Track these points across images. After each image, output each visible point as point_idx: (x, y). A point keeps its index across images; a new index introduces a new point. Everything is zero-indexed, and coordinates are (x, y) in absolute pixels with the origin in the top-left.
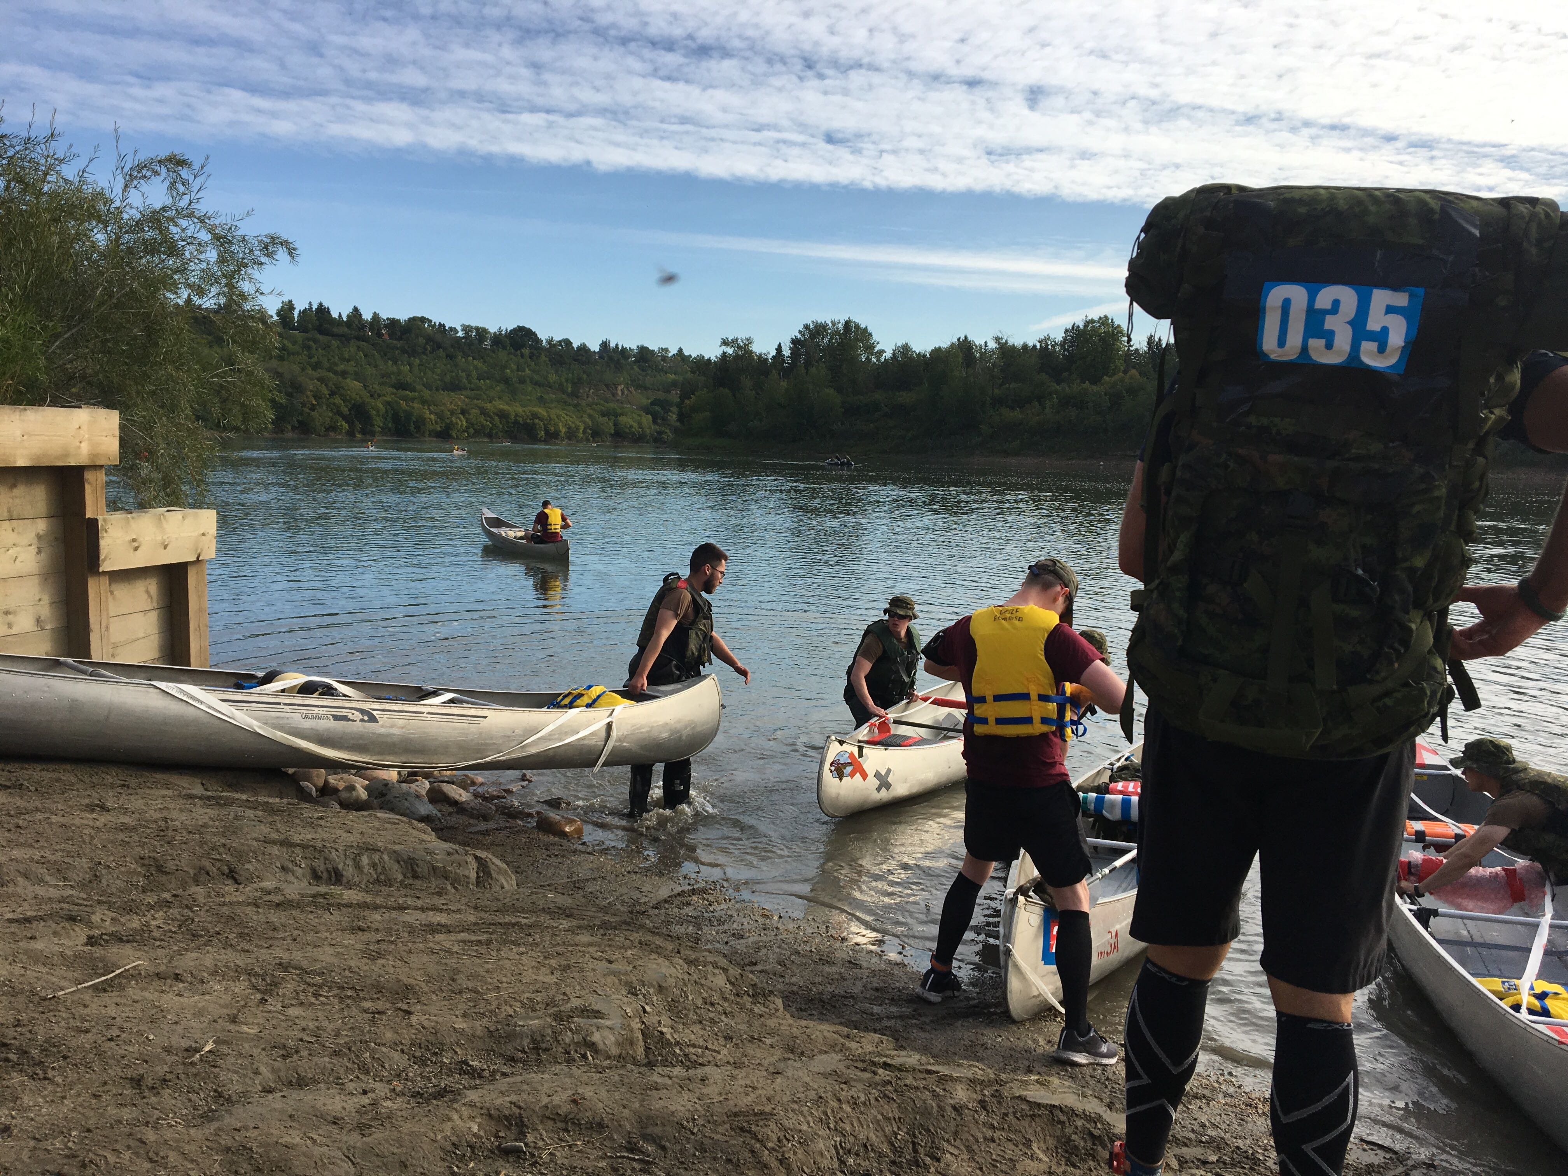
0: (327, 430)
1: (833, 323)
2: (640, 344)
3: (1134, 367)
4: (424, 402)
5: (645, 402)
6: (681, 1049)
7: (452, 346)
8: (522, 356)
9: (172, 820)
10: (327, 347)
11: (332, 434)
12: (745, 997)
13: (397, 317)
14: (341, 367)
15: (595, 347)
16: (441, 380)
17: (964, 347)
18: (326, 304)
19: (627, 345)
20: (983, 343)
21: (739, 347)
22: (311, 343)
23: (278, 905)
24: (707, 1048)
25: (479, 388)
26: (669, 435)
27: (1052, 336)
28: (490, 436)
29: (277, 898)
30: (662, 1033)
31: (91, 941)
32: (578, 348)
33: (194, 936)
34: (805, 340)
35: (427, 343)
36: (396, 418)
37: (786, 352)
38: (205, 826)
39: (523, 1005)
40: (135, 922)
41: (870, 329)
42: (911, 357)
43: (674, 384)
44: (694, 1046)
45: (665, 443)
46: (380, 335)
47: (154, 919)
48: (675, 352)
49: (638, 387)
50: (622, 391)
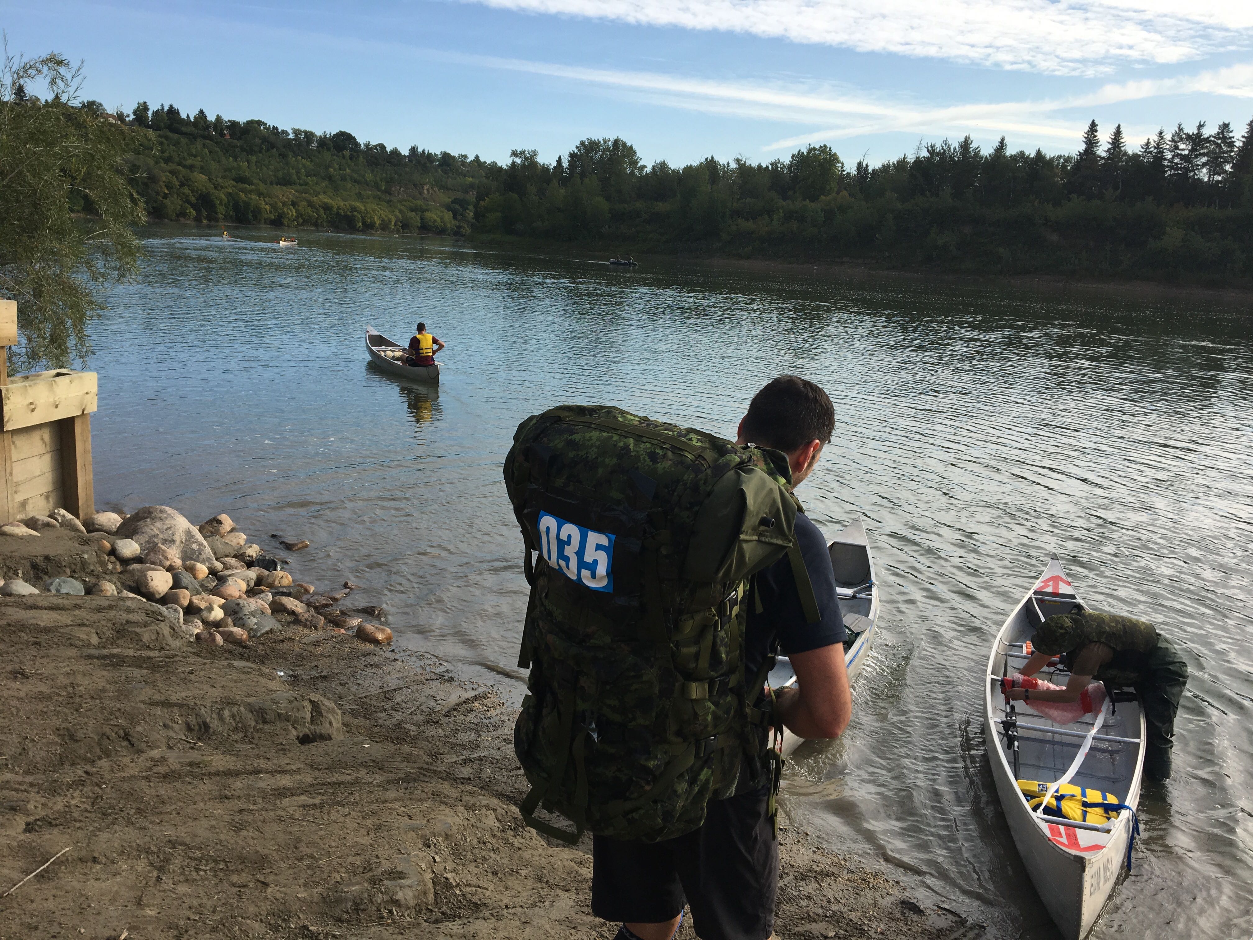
0: (178, 216)
1: (605, 141)
2: (443, 150)
3: (845, 189)
4: (260, 194)
5: (448, 200)
6: (460, 890)
7: (284, 147)
8: (344, 157)
9: (78, 685)
10: (177, 144)
11: (182, 219)
12: (509, 832)
13: (237, 120)
14: (189, 162)
15: (405, 152)
16: (275, 176)
17: (711, 165)
18: (176, 106)
19: (432, 151)
20: (726, 164)
21: (526, 158)
22: (163, 140)
23: (165, 777)
24: (479, 887)
25: (306, 184)
26: (467, 230)
27: (781, 160)
28: (316, 225)
29: (162, 769)
30: (447, 879)
31: (29, 828)
32: (391, 152)
33: (103, 814)
34: (581, 154)
35: (263, 143)
36: (236, 206)
37: (565, 164)
38: (103, 690)
39: (347, 871)
40: (59, 804)
41: (634, 147)
42: (667, 174)
43: (472, 186)
44: (469, 885)
45: (463, 236)
46: (222, 135)
47: (73, 798)
48: (473, 158)
49: (441, 187)
50: (428, 190)
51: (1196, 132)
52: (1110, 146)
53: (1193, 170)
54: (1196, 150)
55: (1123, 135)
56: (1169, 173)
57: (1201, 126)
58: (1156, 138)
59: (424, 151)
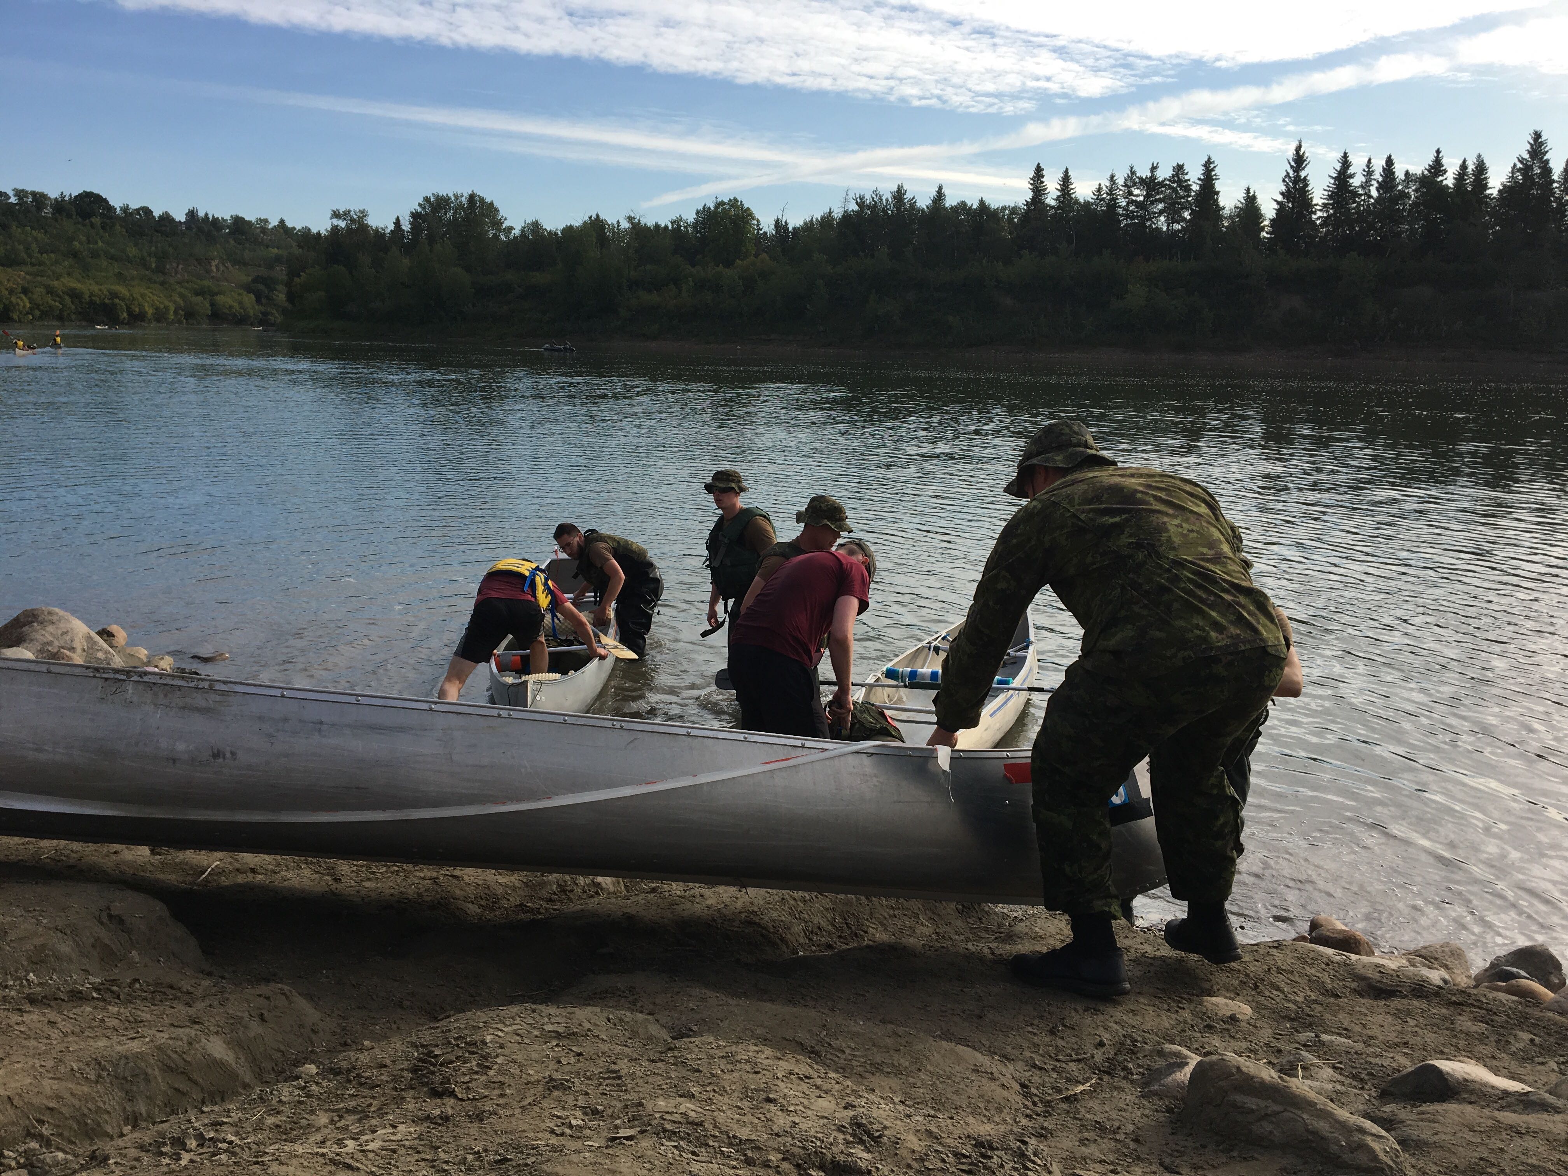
1: (456, 197)
2: (234, 214)
3: (764, 251)
5: (245, 279)
8: (92, 226)
15: (180, 216)
17: (596, 225)
19: (219, 215)
20: (615, 223)
21: (353, 221)
25: (41, 264)
26: (278, 317)
32: (160, 217)
34: (427, 214)
37: (406, 226)
41: (496, 204)
42: (543, 236)
43: (278, 259)
45: (273, 325)
48: (276, 224)
49: (235, 262)
50: (217, 266)
51: (1149, 175)
52: (1059, 193)
53: (1150, 219)
54: (1152, 196)
55: (1072, 181)
56: (1125, 222)
57: (1154, 168)
58: (1108, 184)
59: (206, 215)
